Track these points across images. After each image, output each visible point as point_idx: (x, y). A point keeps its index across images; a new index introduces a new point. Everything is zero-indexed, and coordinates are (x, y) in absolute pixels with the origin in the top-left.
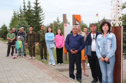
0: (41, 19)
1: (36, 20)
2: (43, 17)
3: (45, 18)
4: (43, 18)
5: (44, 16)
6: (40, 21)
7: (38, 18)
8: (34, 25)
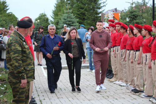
0: (101, 5)
1: (93, 7)
2: (104, 3)
3: (107, 4)
4: (103, 5)
5: (106, 1)
6: (99, 8)
7: (96, 4)
8: (90, 15)
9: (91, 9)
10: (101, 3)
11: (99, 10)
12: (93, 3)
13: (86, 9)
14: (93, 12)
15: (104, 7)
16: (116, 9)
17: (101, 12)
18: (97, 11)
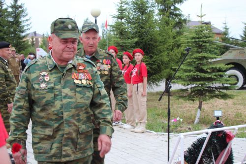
9: (12, 33)
10: (24, 26)
11: (22, 34)
12: (15, 25)
13: (5, 32)
14: (15, 36)
15: (27, 31)
16: (35, 33)
17: (24, 37)
18: (19, 35)
